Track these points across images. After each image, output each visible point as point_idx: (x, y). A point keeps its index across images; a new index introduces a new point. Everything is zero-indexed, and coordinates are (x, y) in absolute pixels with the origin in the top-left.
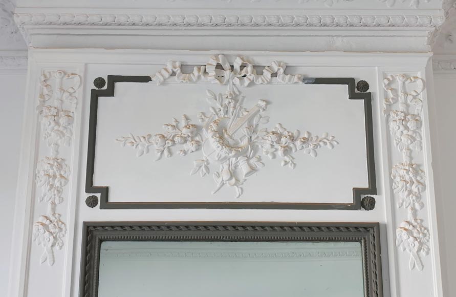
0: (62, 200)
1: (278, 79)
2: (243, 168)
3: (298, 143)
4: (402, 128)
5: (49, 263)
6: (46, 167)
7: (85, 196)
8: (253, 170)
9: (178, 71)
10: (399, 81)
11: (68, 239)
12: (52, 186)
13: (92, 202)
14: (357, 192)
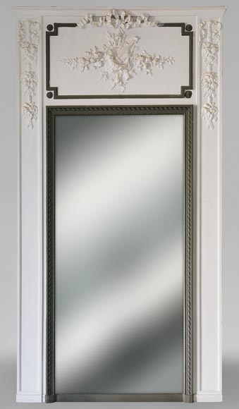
0: (35, 94)
1: (144, 24)
2: (126, 76)
3: (154, 62)
4: (208, 52)
5: (30, 127)
6: (26, 76)
7: (46, 92)
8: (131, 77)
9: (91, 20)
11: (39, 115)
12: (29, 87)
13: (50, 96)
14: (183, 88)
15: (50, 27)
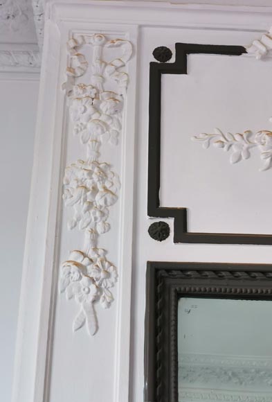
0: (108, 228)
5: (88, 329)
6: (81, 174)
12: (91, 204)
13: (159, 233)
15: (162, 53)
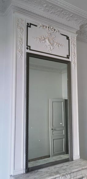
0: (22, 47)
1: (57, 32)
3: (60, 45)
4: (73, 46)
5: (20, 59)
6: (19, 39)
7: (26, 47)
8: (53, 48)
9: (42, 26)
10: (73, 38)
11: (23, 55)
12: (20, 44)
13: (27, 49)
14: (67, 56)
15: (28, 24)
